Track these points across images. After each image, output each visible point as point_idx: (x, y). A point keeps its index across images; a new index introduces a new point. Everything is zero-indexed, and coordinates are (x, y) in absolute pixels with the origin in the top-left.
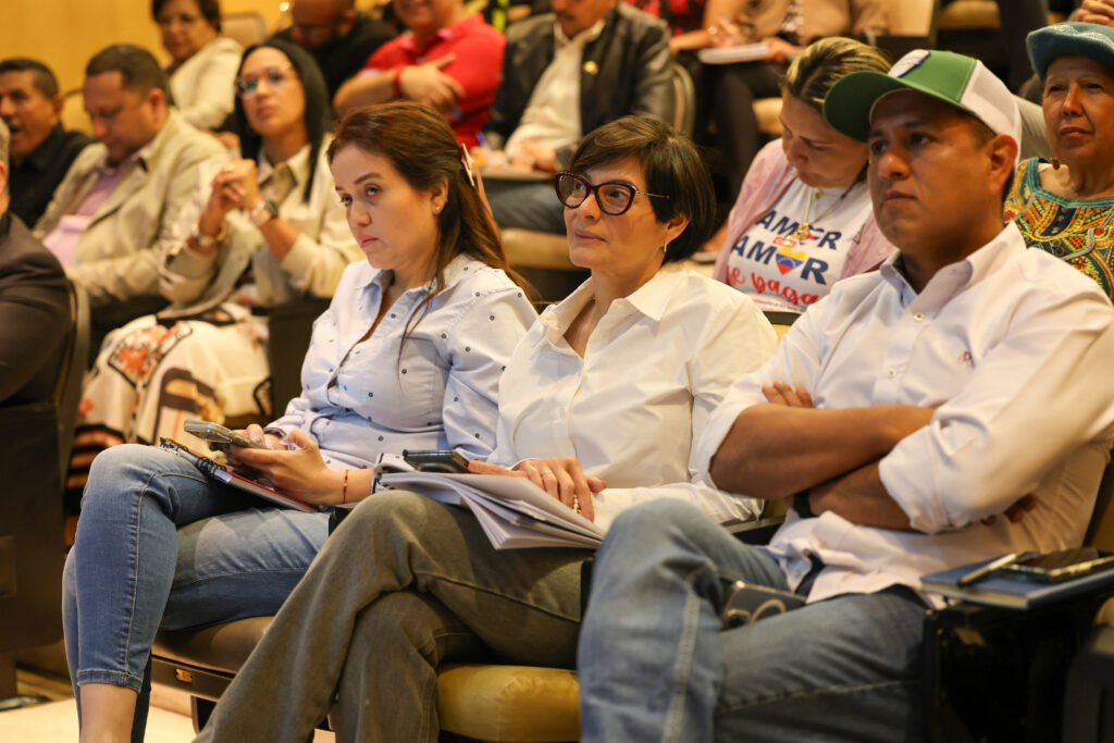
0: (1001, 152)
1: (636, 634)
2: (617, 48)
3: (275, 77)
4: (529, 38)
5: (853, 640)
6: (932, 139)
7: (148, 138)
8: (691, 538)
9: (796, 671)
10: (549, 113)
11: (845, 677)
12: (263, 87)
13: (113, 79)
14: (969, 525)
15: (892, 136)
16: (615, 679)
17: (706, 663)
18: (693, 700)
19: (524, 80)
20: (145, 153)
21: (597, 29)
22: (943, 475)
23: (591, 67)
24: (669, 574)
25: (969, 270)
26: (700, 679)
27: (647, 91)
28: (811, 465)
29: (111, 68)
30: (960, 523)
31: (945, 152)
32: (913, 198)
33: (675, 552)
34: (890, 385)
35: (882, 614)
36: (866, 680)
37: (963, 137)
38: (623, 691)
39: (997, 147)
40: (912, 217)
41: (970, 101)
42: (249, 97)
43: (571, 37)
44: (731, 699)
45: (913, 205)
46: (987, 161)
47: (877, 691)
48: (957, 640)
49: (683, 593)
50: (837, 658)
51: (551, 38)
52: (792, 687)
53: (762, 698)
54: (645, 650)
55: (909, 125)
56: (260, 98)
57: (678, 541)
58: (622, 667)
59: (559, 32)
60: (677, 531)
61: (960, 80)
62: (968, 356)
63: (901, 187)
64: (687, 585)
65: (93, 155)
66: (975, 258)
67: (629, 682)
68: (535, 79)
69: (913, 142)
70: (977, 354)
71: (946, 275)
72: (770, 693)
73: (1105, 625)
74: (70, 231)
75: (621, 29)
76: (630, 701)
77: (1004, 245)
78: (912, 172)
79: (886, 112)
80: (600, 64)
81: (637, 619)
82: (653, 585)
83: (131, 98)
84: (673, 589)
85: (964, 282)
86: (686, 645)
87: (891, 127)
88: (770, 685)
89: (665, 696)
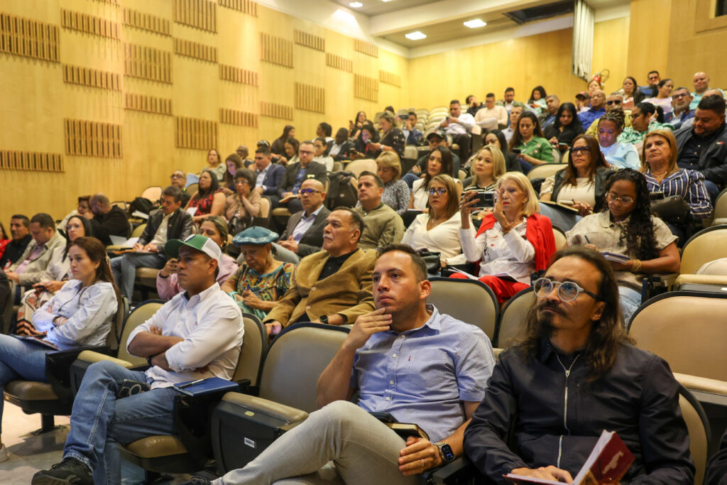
0: (213, 263)
1: (87, 401)
2: (177, 220)
3: (77, 226)
4: (155, 215)
5: (157, 402)
6: (192, 259)
7: (48, 240)
8: (109, 373)
9: (137, 411)
10: (160, 237)
11: (153, 413)
12: (73, 229)
13: (37, 224)
14: (185, 370)
15: (182, 258)
16: (79, 415)
17: (107, 411)
18: (101, 421)
19: (155, 227)
20: (47, 244)
21: (172, 214)
22: (179, 354)
23: (170, 225)
24: (100, 383)
25: (199, 298)
26: (104, 415)
27: (185, 231)
28: (151, 350)
29: (37, 221)
30: (183, 369)
31: (196, 263)
32: (185, 275)
33: (103, 377)
34: (178, 330)
35: (167, 394)
36: (160, 413)
37: (201, 259)
38: (82, 418)
39: (212, 262)
40: (185, 280)
41: (204, 249)
42: (69, 231)
43: (166, 215)
44: (117, 419)
45: (185, 277)
46: (208, 266)
47: (164, 416)
48: (182, 404)
49: (104, 389)
50: (151, 407)
51: (162, 215)
52: (136, 415)
53: (127, 419)
54: (89, 406)
55: (186, 255)
56: (72, 232)
57: (105, 374)
58: (82, 411)
59: (164, 215)
60: (105, 371)
61: (202, 242)
62: (196, 323)
63: (183, 272)
64: (106, 387)
65: (33, 242)
66: (201, 294)
67: (84, 416)
68: (157, 227)
69: (188, 259)
70: (199, 322)
71: (193, 298)
72: (129, 417)
73: (225, 401)
74: (25, 264)
75: (179, 216)
76: (83, 421)
77: (211, 290)
78: (186, 268)
79: (182, 251)
80: (173, 225)
81: (89, 397)
82: (96, 387)
83: (42, 230)
84: (101, 388)
85: (199, 301)
86: (101, 405)
87: (181, 255)
88: (129, 415)
89: (93, 420)
